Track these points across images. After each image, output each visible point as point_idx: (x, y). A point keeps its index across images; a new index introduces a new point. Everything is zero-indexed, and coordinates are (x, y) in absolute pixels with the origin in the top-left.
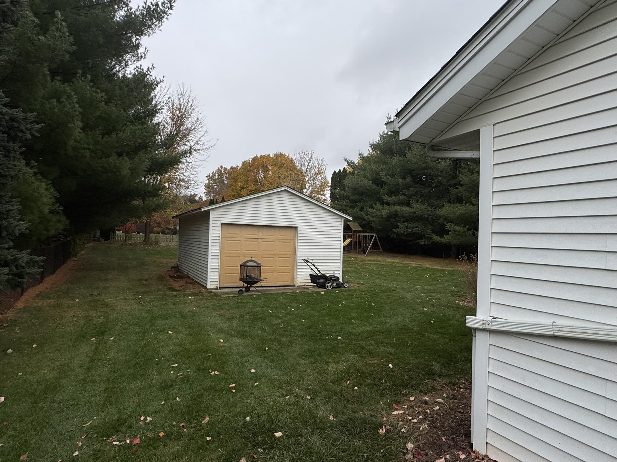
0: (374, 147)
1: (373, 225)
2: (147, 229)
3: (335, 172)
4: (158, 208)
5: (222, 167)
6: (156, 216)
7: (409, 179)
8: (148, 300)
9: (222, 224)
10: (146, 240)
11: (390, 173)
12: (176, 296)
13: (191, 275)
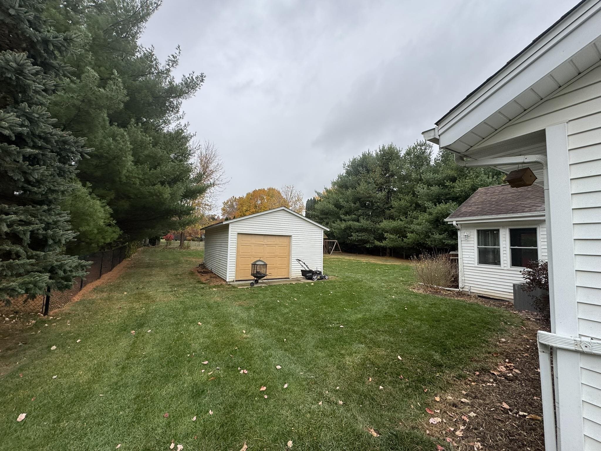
0: (334, 184)
1: (335, 235)
2: (182, 238)
3: (308, 200)
4: (190, 223)
5: (233, 197)
6: (189, 229)
7: (358, 204)
8: (182, 292)
9: (238, 234)
10: (181, 245)
11: (346, 200)
12: (203, 288)
13: (213, 271)
